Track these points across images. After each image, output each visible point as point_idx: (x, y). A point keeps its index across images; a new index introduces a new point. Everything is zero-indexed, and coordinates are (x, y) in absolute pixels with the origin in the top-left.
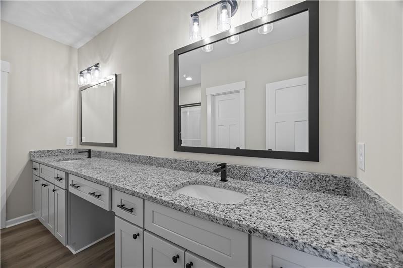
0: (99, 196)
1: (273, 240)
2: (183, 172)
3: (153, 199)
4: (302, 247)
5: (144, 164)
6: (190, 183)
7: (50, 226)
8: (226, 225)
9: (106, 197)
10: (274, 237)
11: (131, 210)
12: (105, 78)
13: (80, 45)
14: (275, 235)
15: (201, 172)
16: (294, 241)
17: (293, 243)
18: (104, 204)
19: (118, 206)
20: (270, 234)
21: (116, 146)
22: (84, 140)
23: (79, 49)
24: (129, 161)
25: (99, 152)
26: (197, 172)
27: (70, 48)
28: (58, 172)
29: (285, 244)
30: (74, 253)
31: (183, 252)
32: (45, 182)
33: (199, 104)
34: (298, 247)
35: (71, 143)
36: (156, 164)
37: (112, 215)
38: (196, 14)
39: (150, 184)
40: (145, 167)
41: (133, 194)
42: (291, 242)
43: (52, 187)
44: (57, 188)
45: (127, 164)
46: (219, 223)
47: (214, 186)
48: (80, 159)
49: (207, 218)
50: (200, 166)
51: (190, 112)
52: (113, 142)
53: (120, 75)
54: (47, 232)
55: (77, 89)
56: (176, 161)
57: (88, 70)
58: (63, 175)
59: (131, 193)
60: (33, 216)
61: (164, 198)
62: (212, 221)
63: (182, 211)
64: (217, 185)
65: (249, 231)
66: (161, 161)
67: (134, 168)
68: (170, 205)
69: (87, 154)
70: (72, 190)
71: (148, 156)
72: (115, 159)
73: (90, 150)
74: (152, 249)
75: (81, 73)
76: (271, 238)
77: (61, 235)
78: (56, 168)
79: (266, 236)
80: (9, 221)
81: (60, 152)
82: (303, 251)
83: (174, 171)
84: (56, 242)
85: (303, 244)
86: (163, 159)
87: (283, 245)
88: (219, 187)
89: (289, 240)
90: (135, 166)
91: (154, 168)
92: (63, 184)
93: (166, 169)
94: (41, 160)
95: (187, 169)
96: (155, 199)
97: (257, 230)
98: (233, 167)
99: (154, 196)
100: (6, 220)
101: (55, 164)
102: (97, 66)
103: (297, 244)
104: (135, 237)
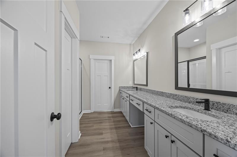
0: (139, 105)
1: (215, 138)
2: (180, 102)
3: (158, 109)
4: (233, 146)
5: (160, 95)
6: (181, 107)
7: (125, 114)
8: (189, 126)
9: (141, 106)
10: (215, 136)
11: (150, 112)
12: (143, 55)
13: (133, 42)
14: (216, 136)
15: (192, 103)
16: (228, 142)
17: (227, 143)
18: (141, 108)
19: (145, 109)
20: (213, 135)
21: (147, 86)
22: (135, 83)
23: (133, 44)
24: (153, 93)
25: (141, 88)
26: (189, 103)
27: (130, 44)
28: (127, 94)
29: (222, 142)
30: (132, 127)
31: (170, 135)
32: (123, 98)
33: (205, 57)
34: (231, 146)
35: (131, 84)
36: (165, 95)
37: (143, 113)
38: (187, 10)
39: (158, 103)
40: (160, 96)
41: (150, 105)
42: (226, 142)
43: (125, 100)
44: (127, 100)
45: (152, 95)
46: (185, 124)
47: (198, 112)
48: (134, 91)
49: (180, 120)
50: (191, 99)
51: (198, 64)
52: (146, 84)
53: (149, 52)
54: (124, 116)
55: (133, 61)
56: (176, 95)
57: (136, 52)
58: (128, 96)
59: (149, 105)
60: (120, 110)
61: (162, 109)
62: (183, 122)
63: (169, 115)
64: (200, 112)
65: (201, 131)
66: (168, 95)
67: (154, 96)
68: (164, 112)
69: (136, 88)
70: (131, 101)
71: (161, 91)
72: (147, 92)
73: (137, 87)
74: (158, 130)
75: (134, 54)
76: (214, 137)
77: (128, 118)
78: (126, 93)
79: (211, 135)
80: (115, 109)
81: (127, 87)
82: (234, 149)
83: (175, 100)
84: (126, 121)
85: (234, 145)
86: (169, 93)
87: (221, 142)
88: (202, 113)
89: (224, 140)
90: (155, 96)
91: (164, 97)
92: (128, 99)
93: (170, 99)
94: (122, 90)
95: (183, 100)
96: (158, 108)
97: (205, 131)
98: (217, 103)
99: (158, 107)
100: (114, 109)
101: (126, 91)
102: (139, 50)
103: (230, 144)
104: (151, 123)
